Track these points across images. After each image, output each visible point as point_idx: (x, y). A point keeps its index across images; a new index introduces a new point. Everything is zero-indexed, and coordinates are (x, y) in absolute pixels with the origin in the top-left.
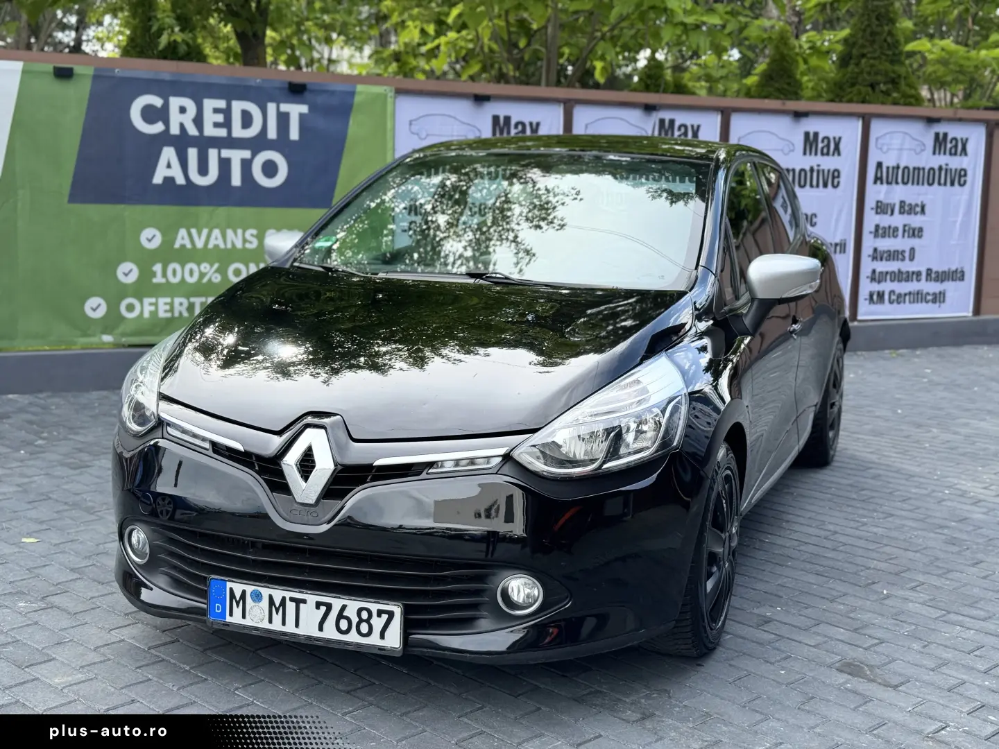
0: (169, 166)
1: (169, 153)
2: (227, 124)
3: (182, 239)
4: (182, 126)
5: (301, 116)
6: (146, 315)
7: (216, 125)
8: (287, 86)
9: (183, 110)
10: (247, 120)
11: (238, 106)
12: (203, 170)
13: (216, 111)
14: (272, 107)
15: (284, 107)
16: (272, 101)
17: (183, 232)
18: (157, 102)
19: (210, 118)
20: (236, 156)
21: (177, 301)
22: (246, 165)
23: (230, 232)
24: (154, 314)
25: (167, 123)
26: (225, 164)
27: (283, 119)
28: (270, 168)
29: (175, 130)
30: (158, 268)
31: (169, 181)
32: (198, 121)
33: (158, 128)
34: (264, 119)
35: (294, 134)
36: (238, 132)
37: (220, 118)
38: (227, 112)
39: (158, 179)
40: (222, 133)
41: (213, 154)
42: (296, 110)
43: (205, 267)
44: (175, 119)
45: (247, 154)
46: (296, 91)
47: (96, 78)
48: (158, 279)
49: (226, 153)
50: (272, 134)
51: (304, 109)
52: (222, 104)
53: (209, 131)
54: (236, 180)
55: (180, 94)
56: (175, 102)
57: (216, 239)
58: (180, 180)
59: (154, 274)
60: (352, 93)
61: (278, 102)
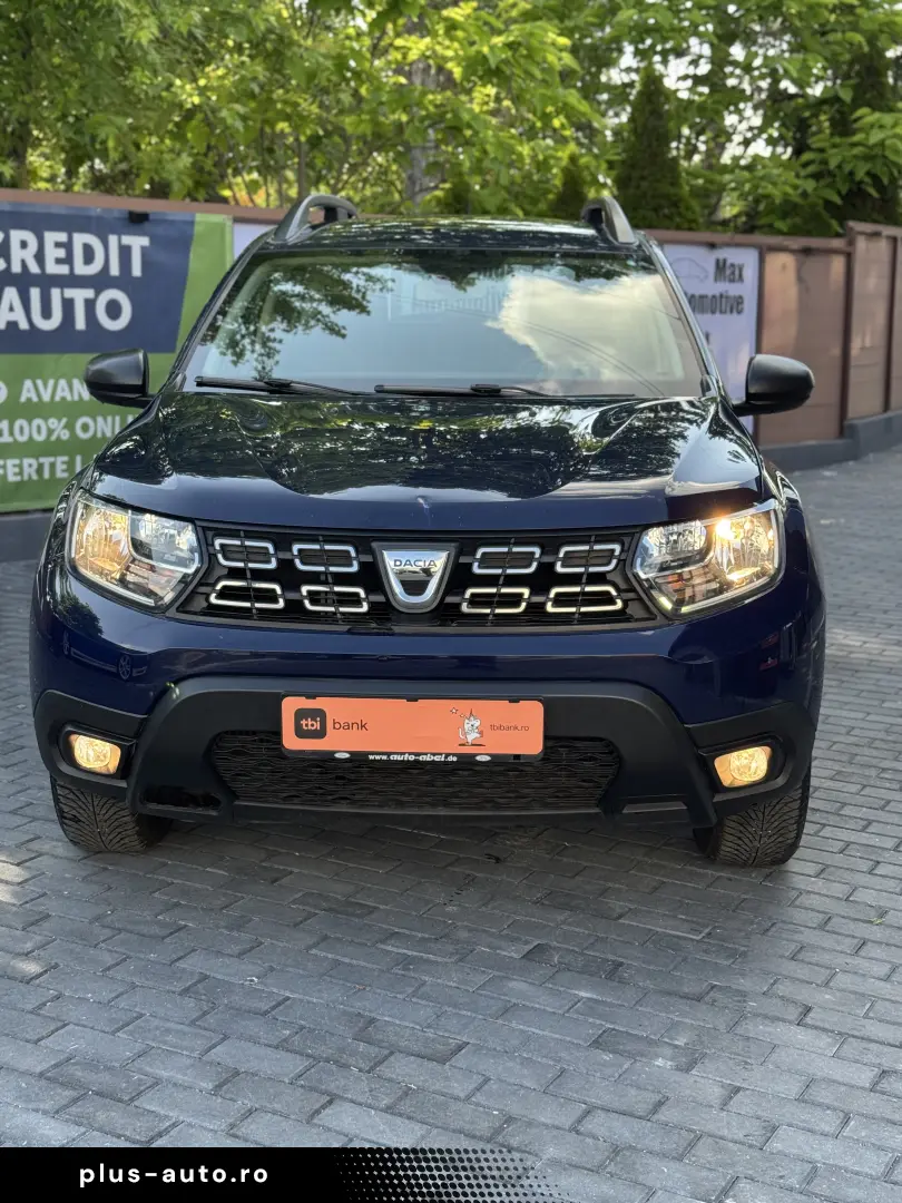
0: (11, 308)
1: (11, 294)
2: (69, 260)
3: (28, 391)
4: (23, 263)
5: (143, 249)
7: (58, 261)
8: (127, 216)
9: (24, 245)
10: (89, 256)
11: (80, 239)
12: (47, 312)
13: (58, 245)
14: (113, 240)
15: (126, 240)
16: (113, 233)
17: (30, 383)
19: (51, 253)
20: (80, 296)
21: (26, 462)
22: (90, 305)
24: (3, 477)
25: (8, 260)
26: (68, 306)
27: (125, 252)
28: (114, 310)
29: (16, 268)
30: (4, 425)
31: (12, 325)
32: (40, 258)
34: (106, 252)
35: (137, 271)
36: (81, 269)
37: (62, 253)
38: (69, 246)
39: (1, 324)
40: (65, 270)
41: (56, 294)
42: (137, 242)
43: (52, 422)
44: (17, 255)
45: (90, 293)
46: (137, 221)
48: (7, 438)
49: (69, 293)
50: (115, 270)
51: (145, 241)
52: (63, 237)
53: (51, 268)
54: (80, 324)
56: (16, 236)
57: (63, 391)
58: (24, 325)
59: (1, 433)
60: (192, 223)
61: (119, 234)
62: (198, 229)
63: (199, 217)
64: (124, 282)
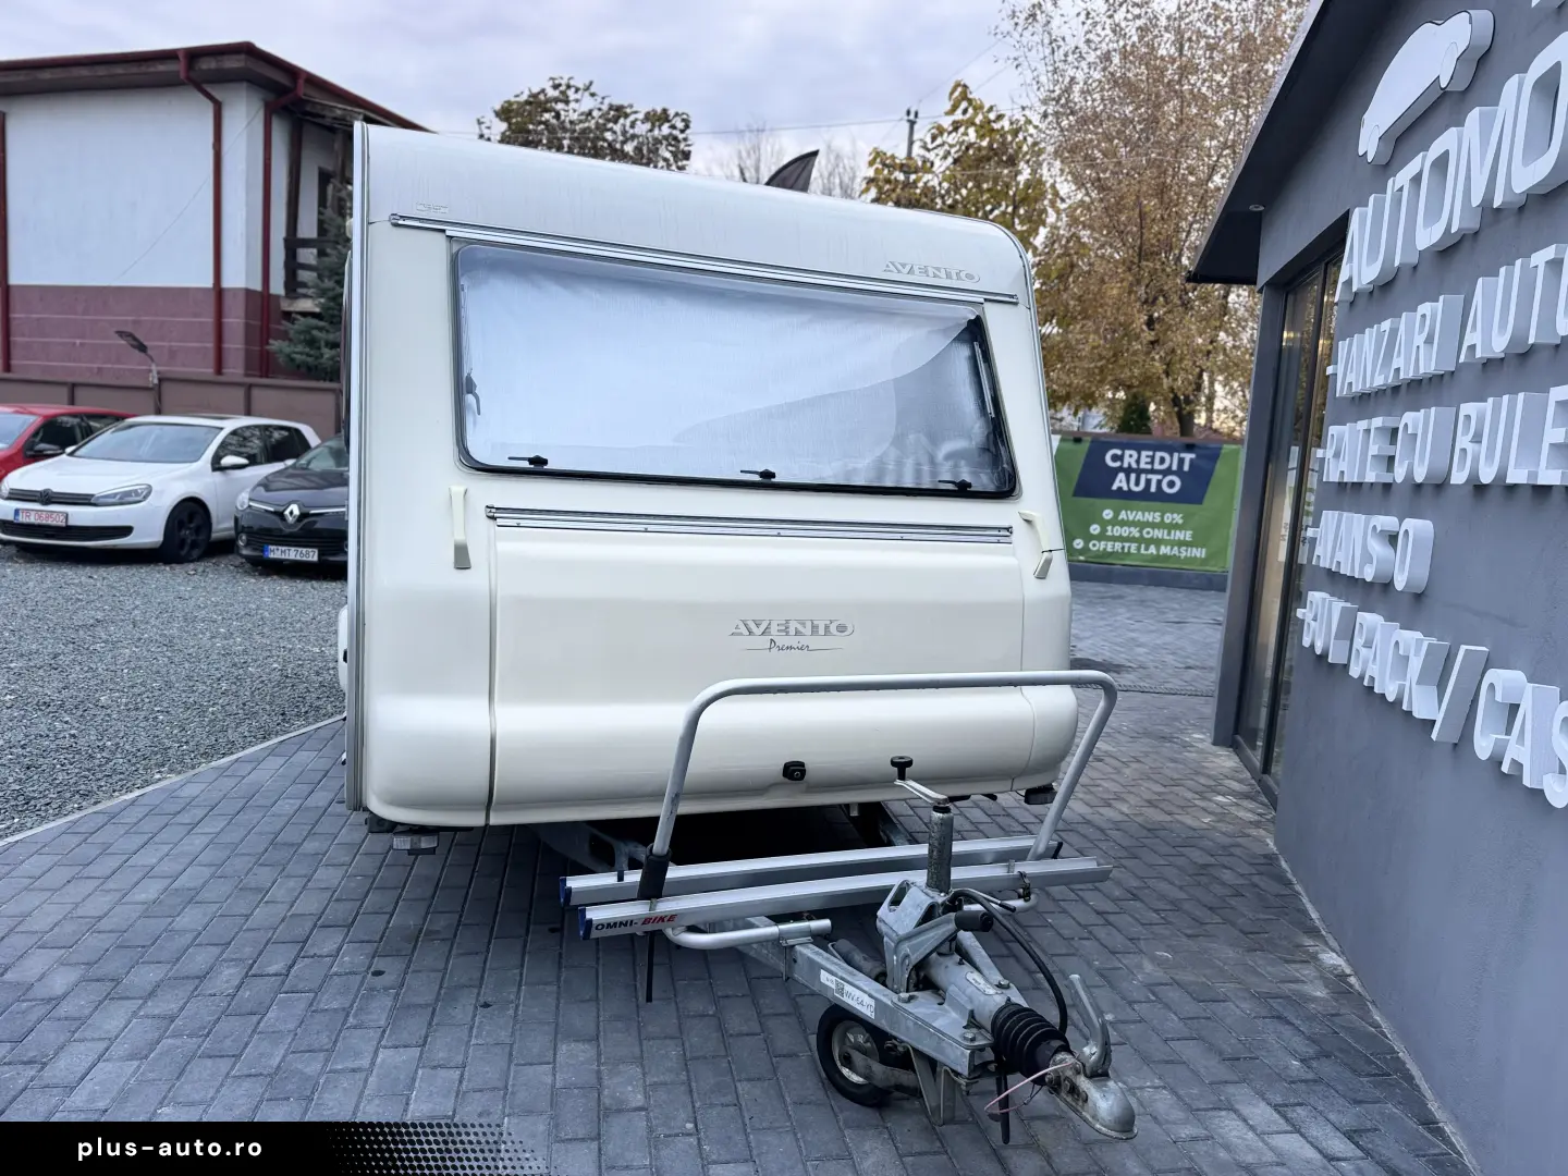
0: (1121, 481)
1: (1121, 476)
2: (1152, 463)
3: (1123, 515)
4: (1129, 464)
5: (1191, 460)
6: (1101, 549)
7: (1147, 463)
9: (1131, 456)
10: (1162, 460)
11: (1159, 455)
12: (1137, 484)
13: (1147, 456)
14: (1176, 455)
15: (1183, 455)
16: (1177, 452)
17: (1124, 512)
18: (1119, 452)
19: (1144, 459)
20: (1154, 478)
21: (1117, 544)
22: (1159, 482)
23: (1146, 514)
24: (1105, 549)
25: (1122, 461)
26: (1148, 482)
27: (1181, 461)
28: (1171, 484)
29: (1126, 465)
30: (1109, 528)
31: (1120, 488)
32: (1138, 461)
33: (1118, 464)
34: (1171, 460)
35: (1186, 468)
36: (1157, 466)
37: (1149, 460)
38: (1153, 457)
39: (1115, 487)
40: (1149, 467)
41: (1143, 477)
42: (1188, 457)
43: (1132, 529)
44: (1127, 460)
45: (1160, 477)
46: (1189, 448)
47: (1092, 442)
48: (1109, 533)
49: (1150, 476)
50: (1174, 467)
51: (1193, 456)
52: (1151, 453)
53: (1143, 466)
54: (1153, 489)
55: (1129, 449)
56: (1128, 452)
57: (1139, 516)
58: (1125, 488)
59: (1107, 531)
60: (1221, 449)
61: (1179, 452)
62: (1223, 451)
63: (1225, 446)
64: (1180, 472)
